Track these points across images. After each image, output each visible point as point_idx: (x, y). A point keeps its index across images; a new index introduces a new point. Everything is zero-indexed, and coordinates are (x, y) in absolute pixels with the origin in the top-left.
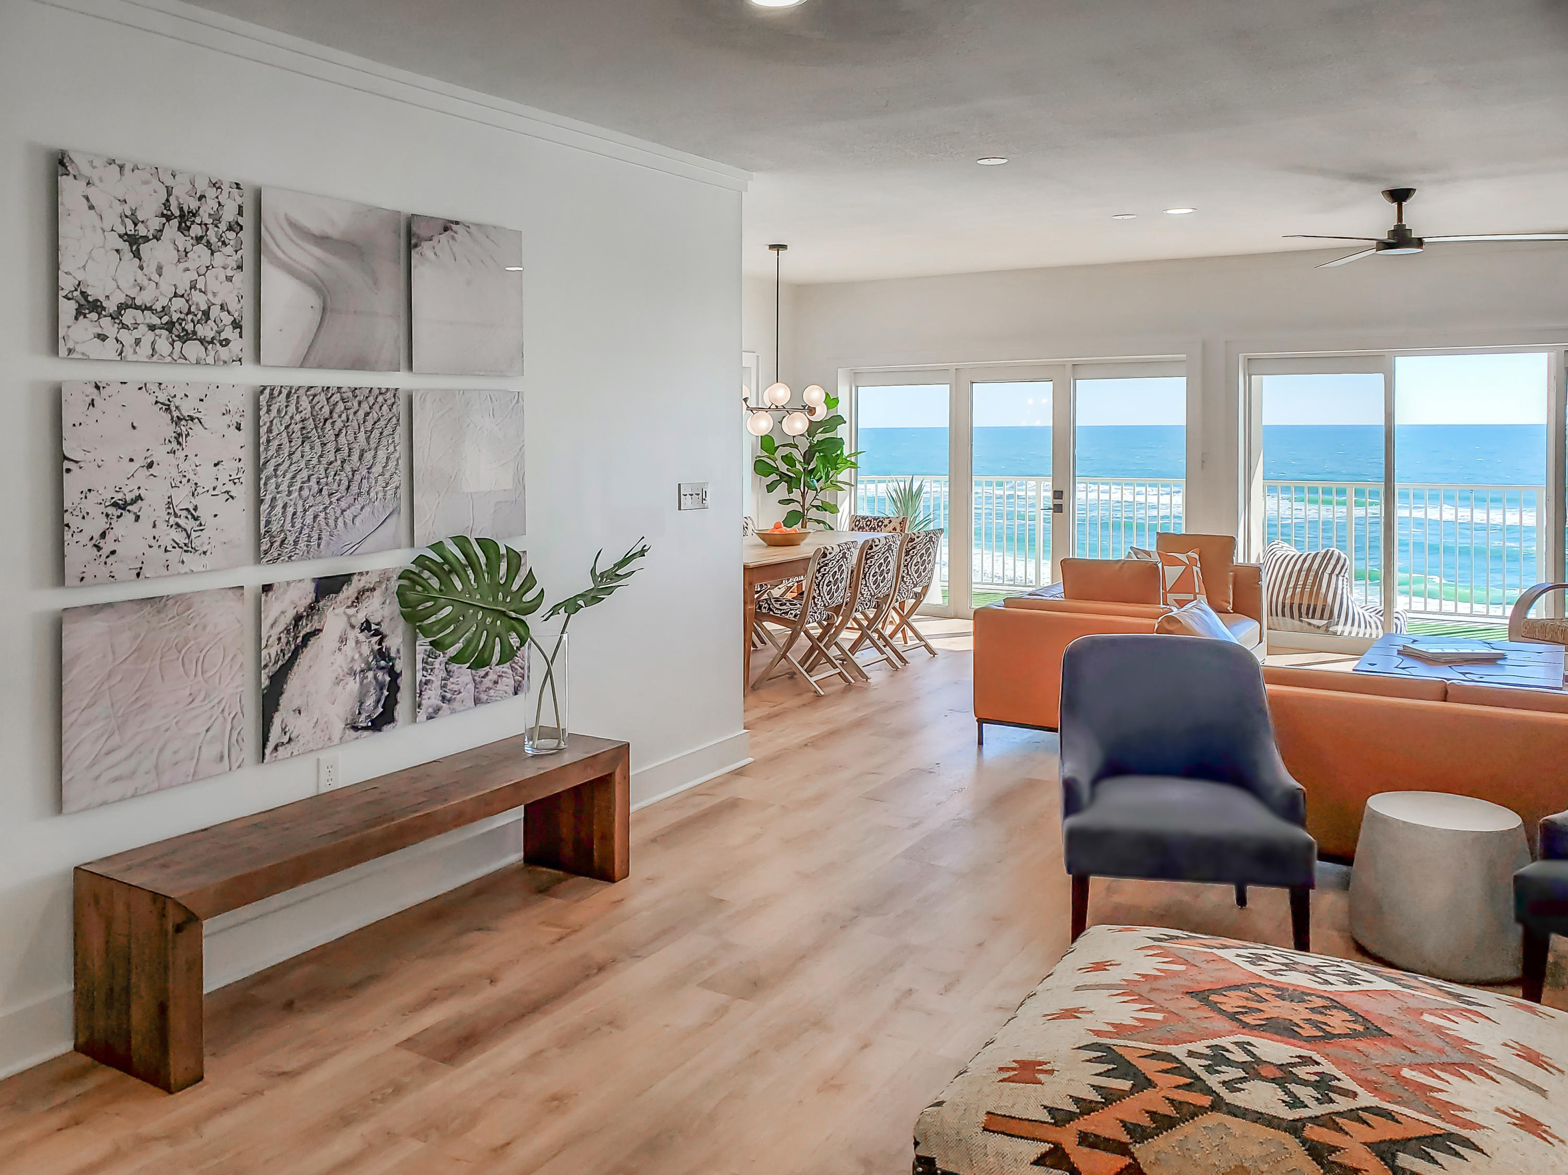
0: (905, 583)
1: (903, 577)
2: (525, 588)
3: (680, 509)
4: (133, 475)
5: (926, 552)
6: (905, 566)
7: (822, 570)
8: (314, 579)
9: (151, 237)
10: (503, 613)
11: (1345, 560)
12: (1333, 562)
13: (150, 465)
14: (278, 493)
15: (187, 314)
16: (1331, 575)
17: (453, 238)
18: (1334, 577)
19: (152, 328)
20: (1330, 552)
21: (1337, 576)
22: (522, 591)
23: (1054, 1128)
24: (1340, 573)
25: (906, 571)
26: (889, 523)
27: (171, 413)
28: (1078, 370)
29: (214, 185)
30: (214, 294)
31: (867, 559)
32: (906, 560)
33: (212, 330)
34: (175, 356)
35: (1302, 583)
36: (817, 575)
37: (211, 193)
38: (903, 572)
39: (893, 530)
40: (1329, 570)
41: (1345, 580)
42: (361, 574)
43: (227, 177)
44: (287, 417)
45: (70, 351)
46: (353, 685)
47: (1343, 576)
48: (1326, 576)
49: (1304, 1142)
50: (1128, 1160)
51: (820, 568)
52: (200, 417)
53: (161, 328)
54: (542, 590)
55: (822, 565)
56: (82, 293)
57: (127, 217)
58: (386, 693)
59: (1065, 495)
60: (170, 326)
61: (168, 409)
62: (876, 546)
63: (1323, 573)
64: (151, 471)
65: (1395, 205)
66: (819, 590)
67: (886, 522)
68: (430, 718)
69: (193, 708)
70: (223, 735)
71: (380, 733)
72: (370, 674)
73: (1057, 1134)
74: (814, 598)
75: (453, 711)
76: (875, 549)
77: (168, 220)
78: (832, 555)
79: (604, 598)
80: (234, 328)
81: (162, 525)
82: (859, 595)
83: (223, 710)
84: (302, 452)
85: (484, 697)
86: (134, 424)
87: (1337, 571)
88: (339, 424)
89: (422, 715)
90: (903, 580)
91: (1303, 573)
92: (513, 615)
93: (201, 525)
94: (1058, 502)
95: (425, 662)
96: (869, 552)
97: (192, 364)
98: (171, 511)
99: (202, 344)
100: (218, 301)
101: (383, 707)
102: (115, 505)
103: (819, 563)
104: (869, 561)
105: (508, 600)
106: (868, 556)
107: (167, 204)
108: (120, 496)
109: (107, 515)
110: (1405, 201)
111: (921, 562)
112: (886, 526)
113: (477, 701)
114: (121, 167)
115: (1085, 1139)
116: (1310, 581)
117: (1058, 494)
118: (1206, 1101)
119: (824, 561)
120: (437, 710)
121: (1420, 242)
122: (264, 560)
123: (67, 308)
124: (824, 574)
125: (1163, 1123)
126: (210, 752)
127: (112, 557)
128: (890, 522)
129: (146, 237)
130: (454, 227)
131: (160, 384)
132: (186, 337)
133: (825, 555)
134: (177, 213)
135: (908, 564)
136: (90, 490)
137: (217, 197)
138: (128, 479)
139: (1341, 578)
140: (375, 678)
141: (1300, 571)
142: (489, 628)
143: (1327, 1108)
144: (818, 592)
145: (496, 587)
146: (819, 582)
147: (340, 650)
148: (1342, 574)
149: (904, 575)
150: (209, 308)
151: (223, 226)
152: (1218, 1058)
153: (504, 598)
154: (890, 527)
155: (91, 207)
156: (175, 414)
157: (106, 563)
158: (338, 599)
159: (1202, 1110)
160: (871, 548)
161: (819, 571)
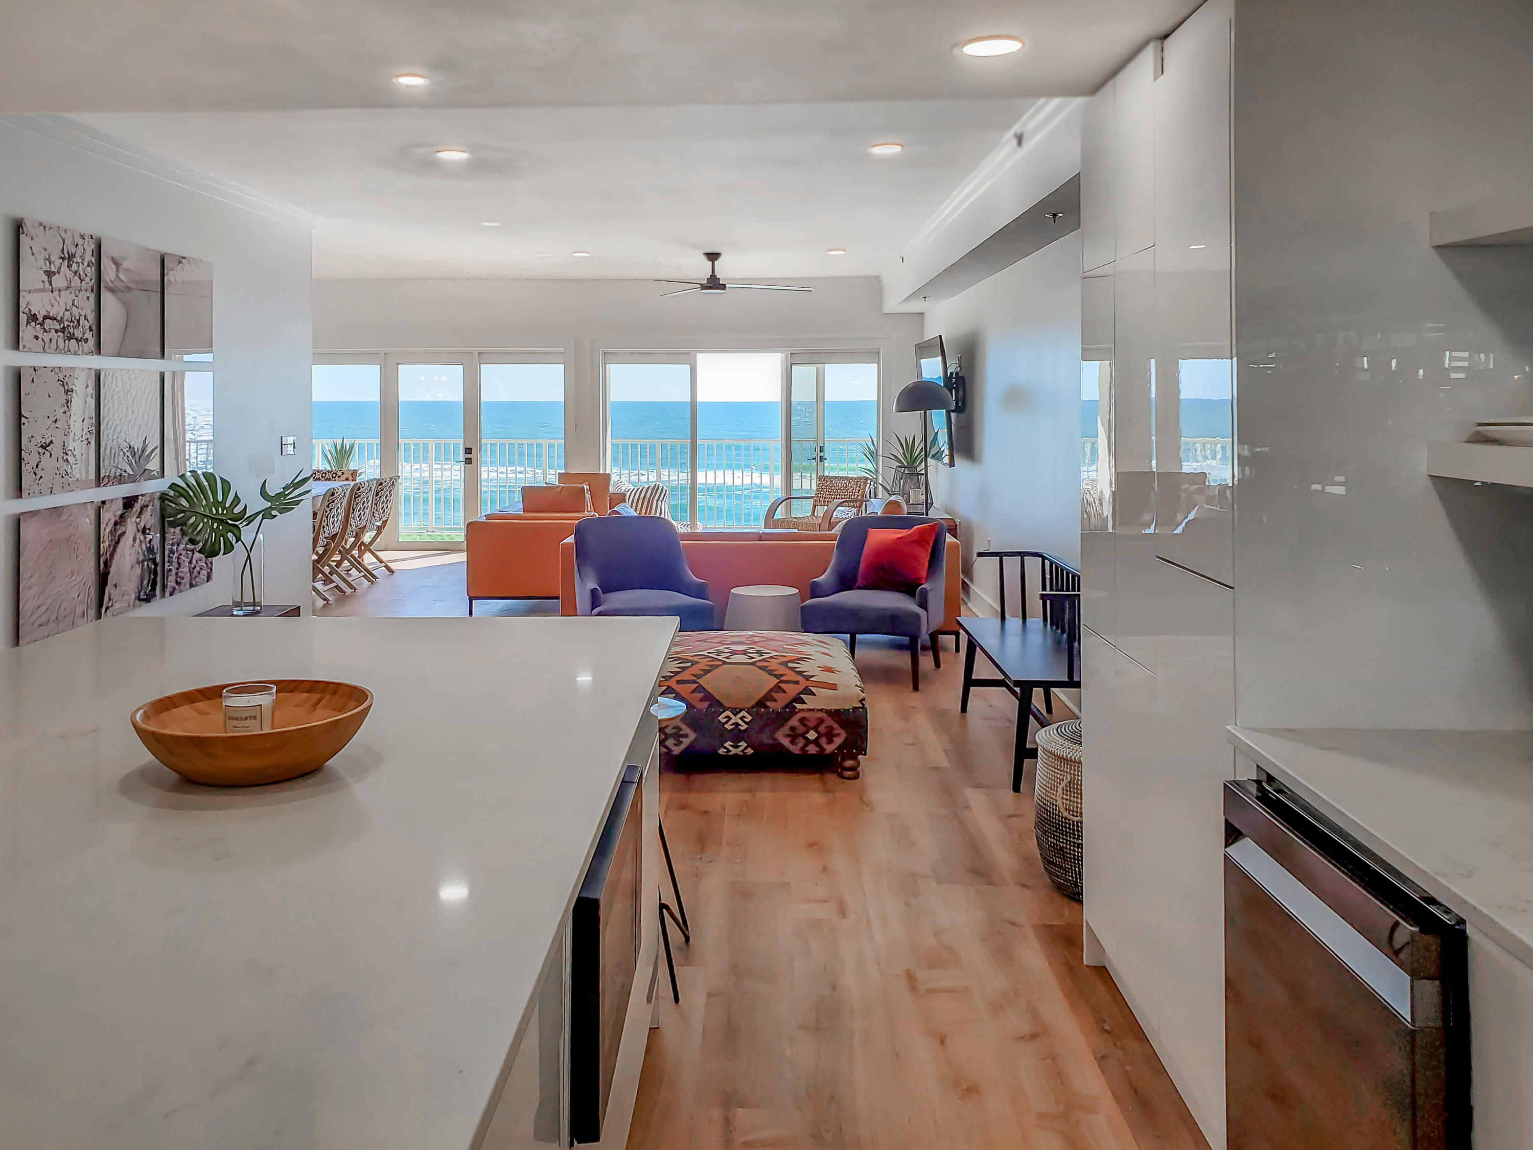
0: (374, 517)
1: (374, 512)
2: (234, 505)
3: (282, 454)
4: (49, 427)
5: (390, 493)
6: (375, 504)
7: (330, 505)
8: (124, 498)
9: (56, 272)
10: (222, 520)
11: (666, 490)
12: (659, 492)
13: (56, 421)
14: (108, 440)
15: (71, 322)
16: (657, 501)
17: (183, 268)
18: (659, 502)
19: (57, 331)
20: (657, 485)
21: (662, 501)
22: (232, 507)
23: (666, 681)
24: (663, 499)
25: (376, 509)
26: (342, 475)
27: (64, 387)
28: (483, 357)
29: (82, 236)
30: (82, 309)
31: (355, 498)
32: (376, 500)
33: (81, 332)
34: (66, 349)
35: (640, 507)
36: (327, 510)
37: (80, 242)
38: (374, 508)
39: (346, 479)
40: (656, 498)
41: (666, 504)
42: (142, 495)
43: (87, 231)
44: (112, 390)
45: (24, 346)
46: (138, 570)
47: (665, 501)
48: (655, 502)
49: (758, 667)
50: (697, 685)
51: (329, 504)
52: (76, 389)
53: (60, 332)
54: (246, 506)
55: (331, 501)
56: (29, 309)
57: (47, 259)
58: (152, 576)
59: (473, 451)
60: (63, 330)
61: (63, 385)
62: (363, 487)
63: (653, 500)
64: (57, 425)
65: (711, 263)
66: (328, 521)
67: (340, 473)
68: (171, 595)
69: (73, 581)
70: (84, 602)
71: (150, 604)
72: (146, 563)
73: (668, 683)
74: (324, 527)
75: (181, 591)
76: (362, 490)
77: (63, 261)
78: (338, 494)
79: (294, 508)
80: (90, 331)
81: (61, 460)
82: (349, 526)
83: (85, 583)
84: (118, 413)
85: (194, 582)
86: (50, 394)
87: (661, 498)
88: (133, 395)
89: (167, 594)
90: (373, 515)
91: (641, 501)
92: (230, 522)
93: (76, 461)
94: (468, 456)
95: (169, 556)
96: (357, 492)
97: (72, 354)
98: (64, 451)
99: (77, 341)
100: (83, 314)
101: (151, 586)
102: (42, 446)
103: (328, 501)
104: (357, 500)
105: (225, 512)
106: (356, 496)
107: (63, 250)
108: (43, 441)
109: (39, 453)
110: (716, 261)
111: (385, 501)
112: (339, 477)
113: (191, 586)
114: (45, 227)
115: (678, 682)
116: (645, 506)
117: (468, 451)
118: (721, 663)
119: (332, 499)
120: (174, 589)
121: (723, 287)
122: (102, 485)
123: (23, 318)
124: (331, 509)
125: (707, 672)
126: (79, 610)
127: (41, 480)
128: (343, 473)
129: (54, 272)
130: (183, 261)
131: (60, 368)
132: (71, 337)
133: (333, 494)
134: (67, 256)
135: (377, 502)
136: (32, 437)
137: (83, 245)
138: (47, 429)
139: (663, 503)
140: (148, 565)
141: (638, 499)
142: (215, 530)
143: (762, 658)
144: (326, 522)
145: (216, 503)
146: (328, 515)
147: (133, 546)
148: (664, 500)
149: (374, 511)
150: (80, 318)
151: (86, 264)
152: (719, 653)
153: (223, 512)
154: (343, 478)
155: (33, 254)
156: (66, 388)
157: (38, 484)
158: (132, 512)
159: (720, 665)
160: (359, 489)
161: (328, 506)
